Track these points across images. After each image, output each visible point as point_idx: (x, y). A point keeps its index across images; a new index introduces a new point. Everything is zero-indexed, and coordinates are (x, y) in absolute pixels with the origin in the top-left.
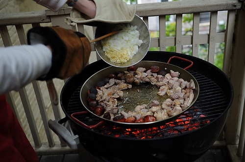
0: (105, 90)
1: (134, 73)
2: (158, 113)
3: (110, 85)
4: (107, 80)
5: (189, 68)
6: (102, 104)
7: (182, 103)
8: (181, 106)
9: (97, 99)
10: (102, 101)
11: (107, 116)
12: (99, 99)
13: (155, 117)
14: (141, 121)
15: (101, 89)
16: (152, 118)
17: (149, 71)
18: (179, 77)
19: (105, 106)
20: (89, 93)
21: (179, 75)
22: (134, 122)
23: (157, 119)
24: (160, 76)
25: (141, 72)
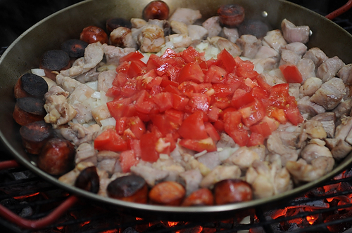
0: (70, 83)
1: (165, 26)
2: (260, 170)
3: (89, 66)
4: (78, 47)
5: (342, 15)
6: (65, 132)
7: (331, 131)
8: (327, 145)
9: (47, 118)
10: (66, 125)
11: (89, 179)
12: (53, 119)
13: (250, 186)
14: (206, 197)
15: (59, 77)
16: (242, 189)
17: (212, 21)
18: (310, 44)
19: (76, 141)
20: (18, 91)
21: (310, 37)
22: (180, 201)
23: (259, 191)
24: (249, 39)
25: (187, 24)
